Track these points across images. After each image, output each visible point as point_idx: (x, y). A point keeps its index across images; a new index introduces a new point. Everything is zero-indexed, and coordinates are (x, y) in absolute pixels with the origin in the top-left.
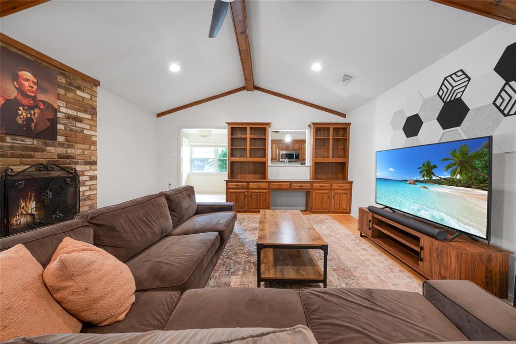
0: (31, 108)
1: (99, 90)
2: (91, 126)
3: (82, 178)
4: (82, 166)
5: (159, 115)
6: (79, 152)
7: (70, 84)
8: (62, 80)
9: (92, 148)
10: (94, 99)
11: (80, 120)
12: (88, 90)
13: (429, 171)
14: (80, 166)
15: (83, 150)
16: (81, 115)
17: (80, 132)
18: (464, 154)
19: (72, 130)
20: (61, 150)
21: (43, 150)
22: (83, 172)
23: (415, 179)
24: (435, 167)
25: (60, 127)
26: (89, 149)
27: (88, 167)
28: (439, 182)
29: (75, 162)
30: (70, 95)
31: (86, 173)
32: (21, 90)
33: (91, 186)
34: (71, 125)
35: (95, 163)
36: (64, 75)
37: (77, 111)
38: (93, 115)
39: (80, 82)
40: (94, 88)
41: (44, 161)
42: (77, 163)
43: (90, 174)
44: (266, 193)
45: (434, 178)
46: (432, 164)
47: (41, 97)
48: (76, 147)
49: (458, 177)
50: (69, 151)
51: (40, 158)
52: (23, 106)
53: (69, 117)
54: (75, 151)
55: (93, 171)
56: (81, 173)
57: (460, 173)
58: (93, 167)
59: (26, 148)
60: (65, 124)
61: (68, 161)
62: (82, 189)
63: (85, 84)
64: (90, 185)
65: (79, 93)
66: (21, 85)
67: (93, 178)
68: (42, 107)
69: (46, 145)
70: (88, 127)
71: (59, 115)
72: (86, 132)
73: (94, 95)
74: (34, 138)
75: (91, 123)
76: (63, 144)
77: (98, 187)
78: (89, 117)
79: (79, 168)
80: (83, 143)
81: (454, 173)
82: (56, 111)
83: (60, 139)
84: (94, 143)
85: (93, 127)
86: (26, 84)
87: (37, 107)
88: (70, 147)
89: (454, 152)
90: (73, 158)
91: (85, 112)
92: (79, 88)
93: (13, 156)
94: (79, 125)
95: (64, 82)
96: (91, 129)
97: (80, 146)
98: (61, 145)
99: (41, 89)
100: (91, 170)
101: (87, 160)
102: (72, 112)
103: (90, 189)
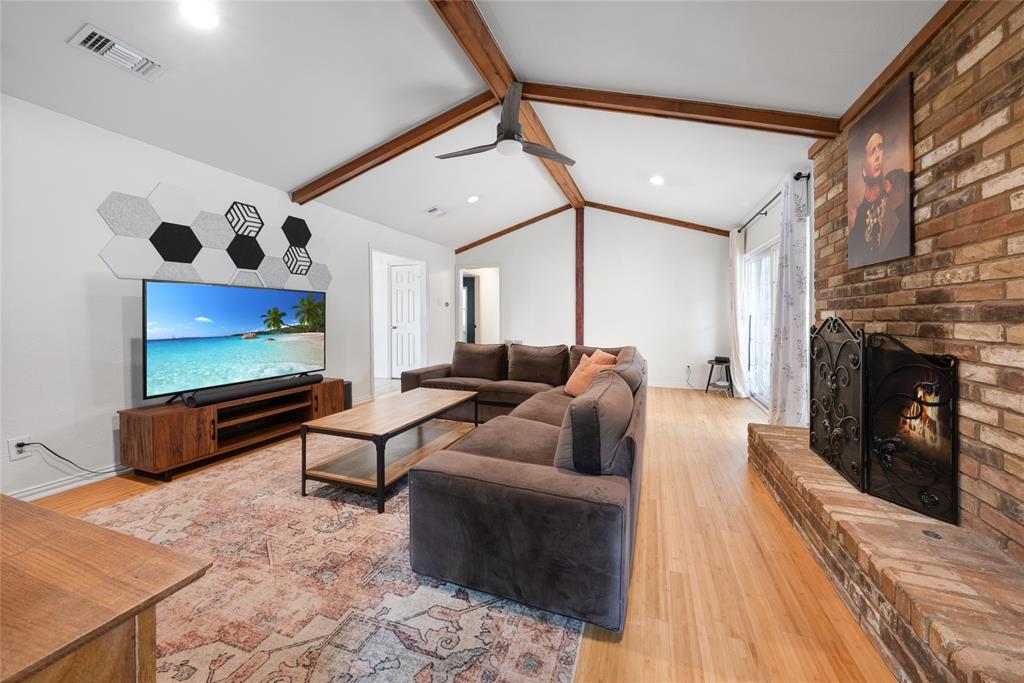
0: (877, 202)
3: (966, 371)
4: (970, 327)
6: (965, 273)
7: (941, 64)
8: (923, 79)
9: (1011, 248)
11: (970, 157)
13: (276, 319)
14: (964, 325)
15: (977, 263)
16: (970, 137)
17: (971, 202)
18: (310, 303)
19: (946, 209)
20: (923, 280)
21: (897, 287)
22: (972, 348)
23: (256, 331)
24: (284, 314)
25: (921, 213)
26: (1003, 254)
27: (992, 332)
28: (288, 331)
29: (952, 311)
30: (939, 101)
31: (986, 354)
32: (867, 180)
33: (1007, 416)
34: (944, 192)
35: (1019, 315)
37: (958, 133)
41: (897, 312)
42: (955, 316)
43: (1000, 362)
45: (283, 327)
46: (280, 311)
48: (957, 262)
49: (306, 324)
50: (940, 277)
51: (892, 305)
52: (870, 206)
53: (940, 171)
54: (954, 275)
55: (1014, 352)
56: (967, 353)
57: (308, 320)
58: (1012, 333)
59: (879, 286)
60: (930, 200)
61: (935, 308)
64: (1001, 410)
65: (964, 63)
66: (868, 167)
69: (902, 273)
70: (994, 166)
71: (920, 182)
72: (989, 190)
74: (886, 263)
76: (930, 261)
78: (999, 117)
79: (961, 333)
80: (981, 238)
81: (302, 321)
83: (923, 247)
84: (1018, 227)
86: (872, 159)
88: (943, 263)
89: (303, 300)
90: (948, 298)
91: (984, 113)
92: (963, 48)
93: (868, 305)
94: (968, 177)
95: (928, 75)
97: (971, 252)
98: (925, 264)
100: (1005, 343)
101: (992, 298)
102: (949, 149)
103: (1000, 426)
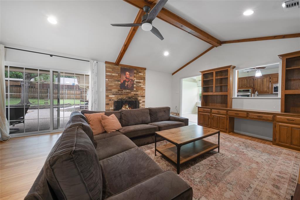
0: (128, 82)
1: (146, 71)
2: (143, 84)
3: (140, 102)
5: (173, 74)
6: (140, 93)
7: (137, 72)
8: (135, 71)
9: (144, 91)
10: (144, 75)
11: (140, 83)
12: (142, 72)
16: (140, 81)
17: (140, 87)
19: (138, 86)
20: (135, 93)
21: (131, 93)
25: (135, 86)
26: (143, 92)
27: (142, 98)
30: (137, 75)
31: (141, 100)
32: (126, 78)
35: (144, 97)
36: (135, 70)
37: (139, 80)
38: (144, 80)
39: (140, 70)
40: (145, 71)
41: (131, 96)
42: (139, 97)
44: (224, 117)
47: (130, 78)
50: (137, 93)
51: (130, 95)
52: (126, 81)
53: (137, 82)
58: (144, 98)
59: (127, 93)
60: (136, 85)
61: (136, 96)
62: (140, 105)
63: (142, 71)
65: (140, 74)
66: (126, 76)
67: (144, 102)
68: (130, 81)
69: (131, 91)
70: (142, 84)
71: (135, 82)
72: (142, 86)
73: (144, 73)
74: (129, 90)
75: (143, 83)
77: (145, 105)
78: (143, 81)
79: (139, 98)
80: (141, 90)
82: (134, 81)
83: (135, 89)
84: (144, 90)
85: (144, 84)
86: (127, 75)
87: (129, 81)
88: (137, 91)
90: (138, 95)
91: (142, 80)
92: (140, 72)
93: (125, 95)
94: (140, 84)
95: (136, 72)
96: (143, 85)
97: (140, 91)
98: (135, 91)
99: (130, 76)
100: (143, 99)
101: (142, 95)
102: (138, 81)
103: (143, 105)
